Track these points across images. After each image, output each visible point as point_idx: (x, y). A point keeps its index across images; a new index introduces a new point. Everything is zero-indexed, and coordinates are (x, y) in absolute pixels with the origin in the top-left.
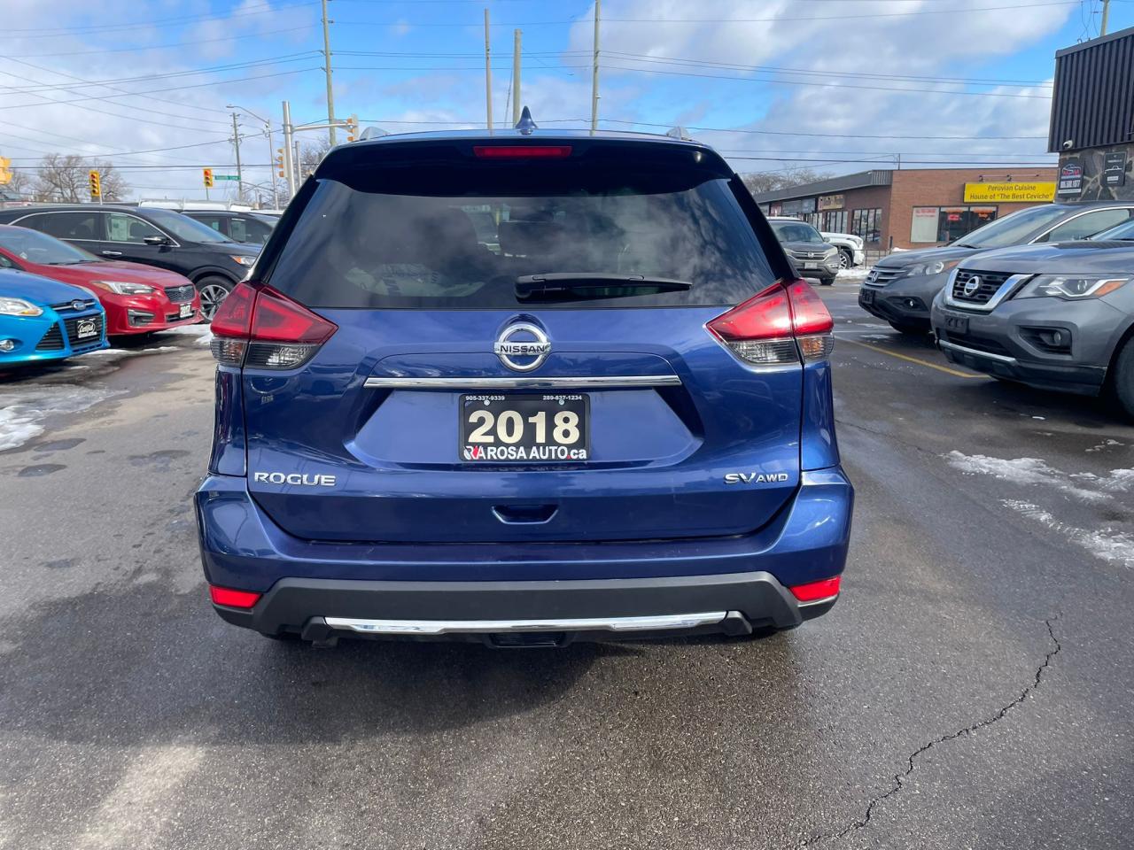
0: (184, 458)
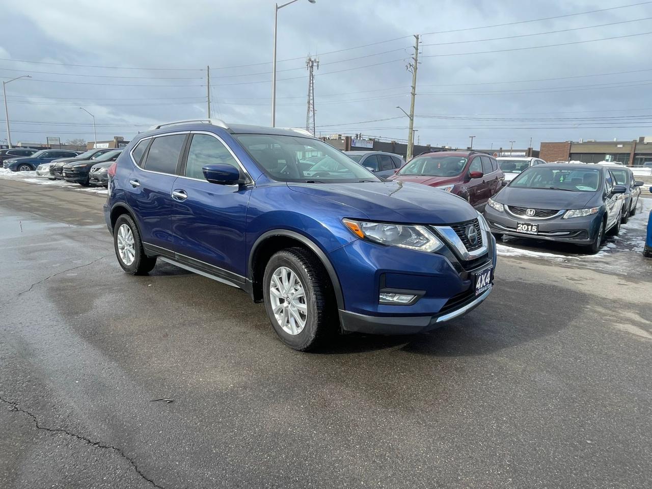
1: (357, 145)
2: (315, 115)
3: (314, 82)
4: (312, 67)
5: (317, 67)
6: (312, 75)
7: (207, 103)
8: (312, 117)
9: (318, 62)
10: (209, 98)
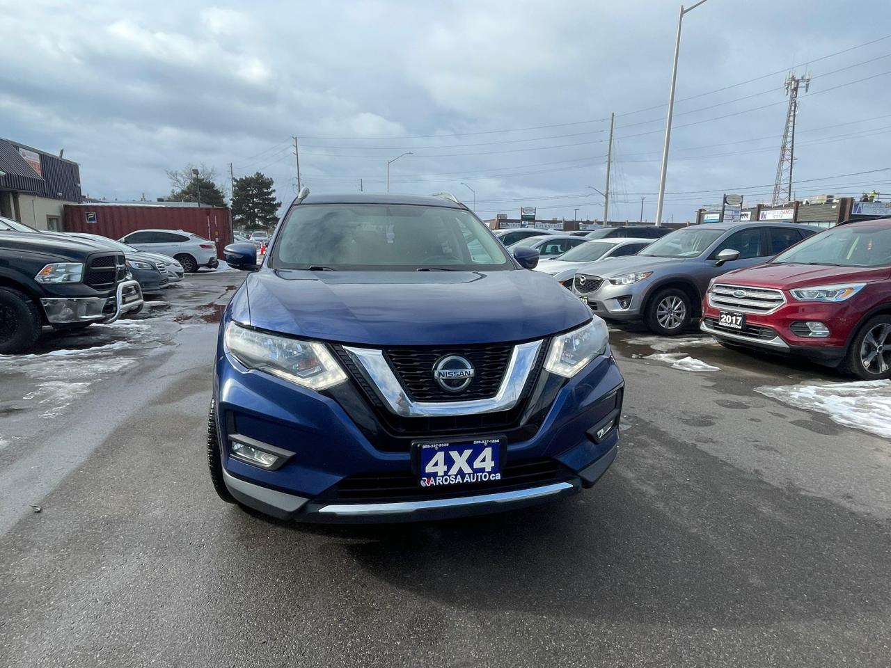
0: (711, 427)
1: (864, 212)
2: (794, 166)
3: (797, 113)
4: (796, 89)
5: (805, 89)
6: (794, 103)
7: (607, 163)
8: (787, 169)
9: (808, 80)
10: (609, 157)
